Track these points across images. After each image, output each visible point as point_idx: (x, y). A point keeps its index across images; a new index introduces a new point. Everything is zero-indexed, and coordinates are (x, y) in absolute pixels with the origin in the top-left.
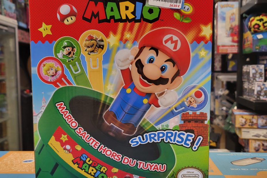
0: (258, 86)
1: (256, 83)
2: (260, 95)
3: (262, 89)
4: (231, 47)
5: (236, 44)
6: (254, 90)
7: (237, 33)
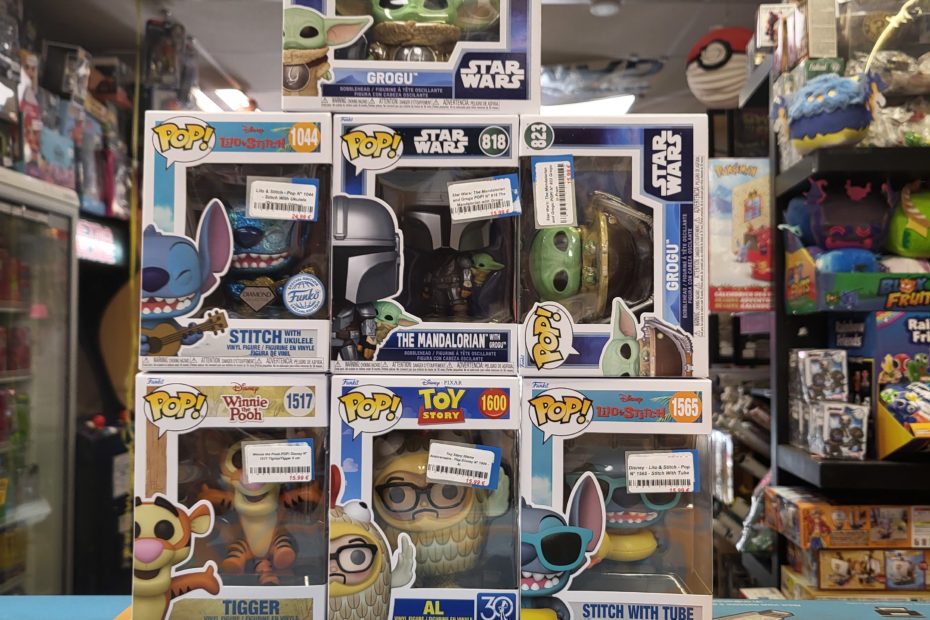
0: (833, 415)
1: (827, 406)
2: (840, 442)
3: (844, 425)
4: (751, 294)
5: (764, 284)
6: (821, 428)
7: (768, 249)
